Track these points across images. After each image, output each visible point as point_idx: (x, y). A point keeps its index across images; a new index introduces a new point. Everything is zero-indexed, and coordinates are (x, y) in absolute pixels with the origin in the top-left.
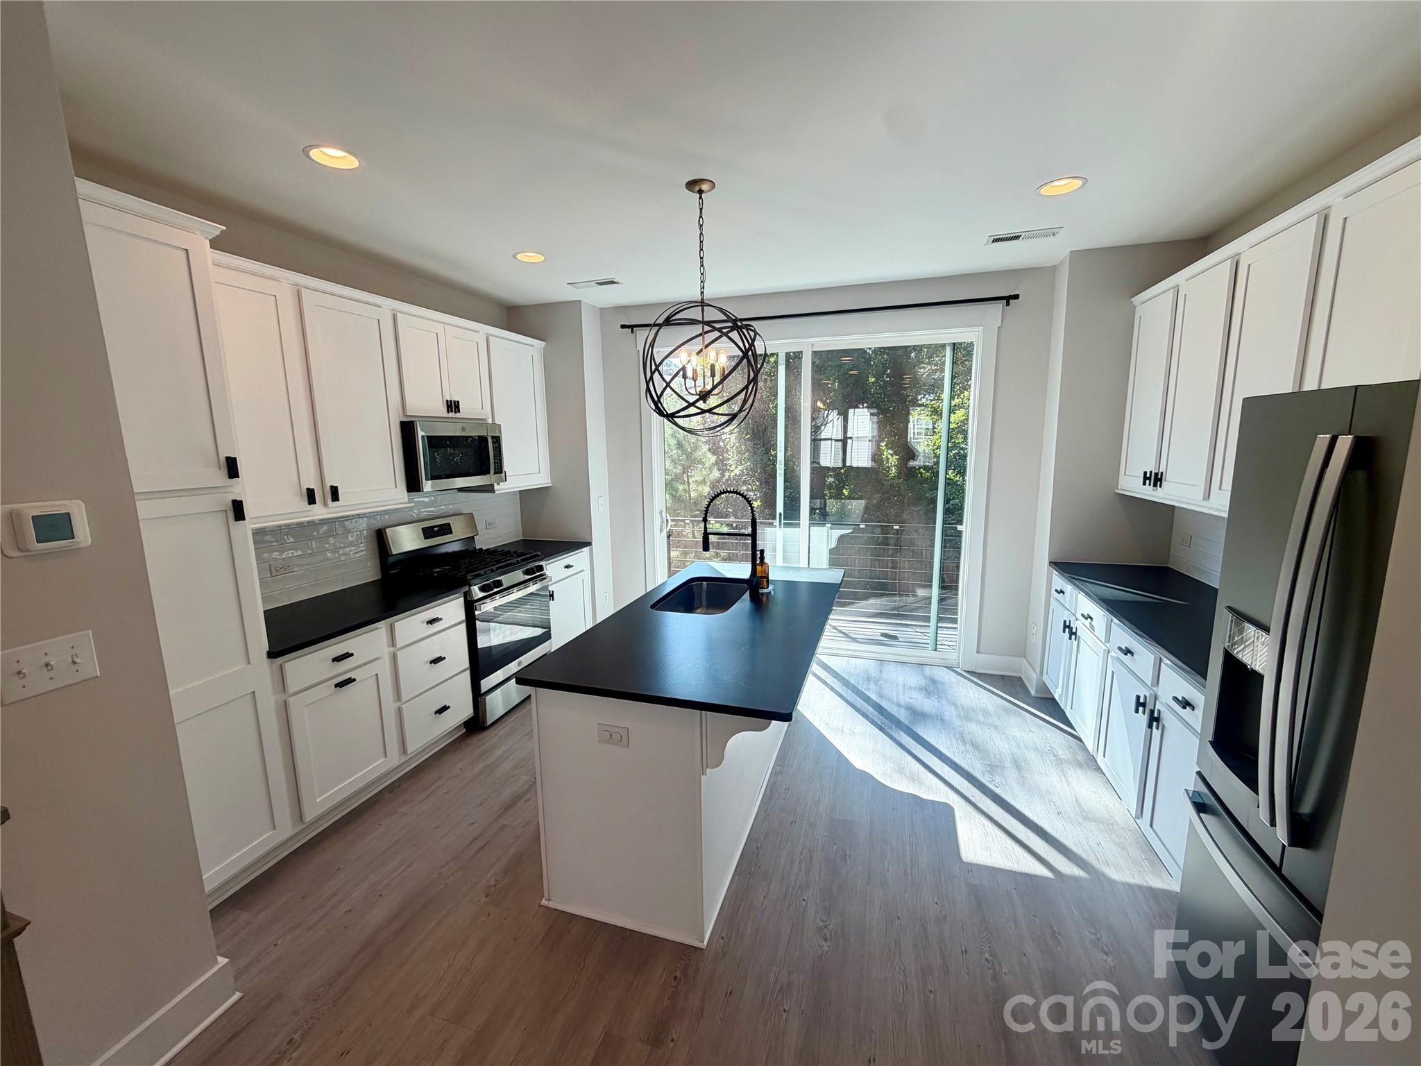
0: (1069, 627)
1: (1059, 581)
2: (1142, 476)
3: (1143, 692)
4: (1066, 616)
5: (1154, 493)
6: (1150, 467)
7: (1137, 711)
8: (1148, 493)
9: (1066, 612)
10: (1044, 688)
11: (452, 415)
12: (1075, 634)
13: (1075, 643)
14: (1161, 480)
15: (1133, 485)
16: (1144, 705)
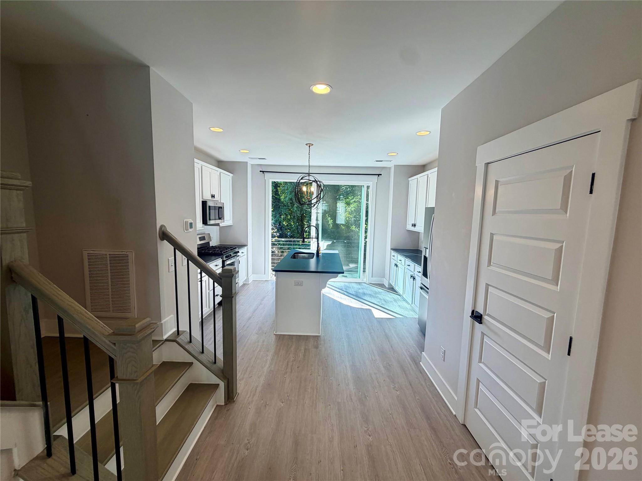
0: (396, 265)
1: (393, 253)
2: (412, 225)
3: (412, 274)
4: (395, 262)
5: (414, 229)
6: (413, 223)
7: (411, 278)
8: (413, 229)
9: (395, 261)
10: (390, 284)
11: (212, 199)
12: (397, 266)
13: (398, 268)
14: (415, 225)
15: (410, 228)
16: (412, 277)
